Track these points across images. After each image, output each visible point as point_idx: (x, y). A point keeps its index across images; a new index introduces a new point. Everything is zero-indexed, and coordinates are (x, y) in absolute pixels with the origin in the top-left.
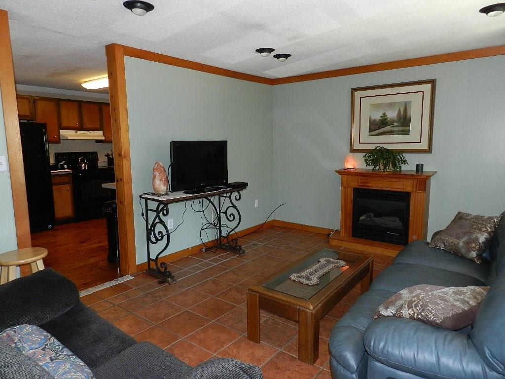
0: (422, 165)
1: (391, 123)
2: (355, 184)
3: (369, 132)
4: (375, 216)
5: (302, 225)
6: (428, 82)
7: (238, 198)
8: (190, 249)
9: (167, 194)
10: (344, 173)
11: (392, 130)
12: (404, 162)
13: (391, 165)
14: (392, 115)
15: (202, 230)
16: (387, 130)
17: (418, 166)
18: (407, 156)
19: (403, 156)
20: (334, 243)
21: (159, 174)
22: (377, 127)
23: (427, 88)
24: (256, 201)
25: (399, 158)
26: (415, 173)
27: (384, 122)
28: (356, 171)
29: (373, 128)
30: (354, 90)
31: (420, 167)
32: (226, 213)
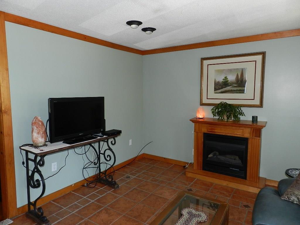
0: (257, 117)
1: (231, 84)
2: (205, 130)
3: (214, 91)
4: (220, 154)
5: (165, 158)
6: (260, 53)
7: (113, 143)
8: (73, 185)
9: (45, 145)
10: (196, 121)
11: (231, 90)
12: (242, 114)
13: (232, 116)
14: (232, 78)
15: (84, 169)
16: (228, 90)
17: (253, 117)
18: (243, 109)
19: (240, 109)
20: (190, 175)
21: (37, 128)
22: (221, 87)
23: (259, 58)
24: (130, 141)
25: (238, 111)
26: (251, 123)
27: (225, 83)
28: (205, 120)
29: (217, 88)
30: (203, 59)
31: (255, 119)
32: (104, 154)
